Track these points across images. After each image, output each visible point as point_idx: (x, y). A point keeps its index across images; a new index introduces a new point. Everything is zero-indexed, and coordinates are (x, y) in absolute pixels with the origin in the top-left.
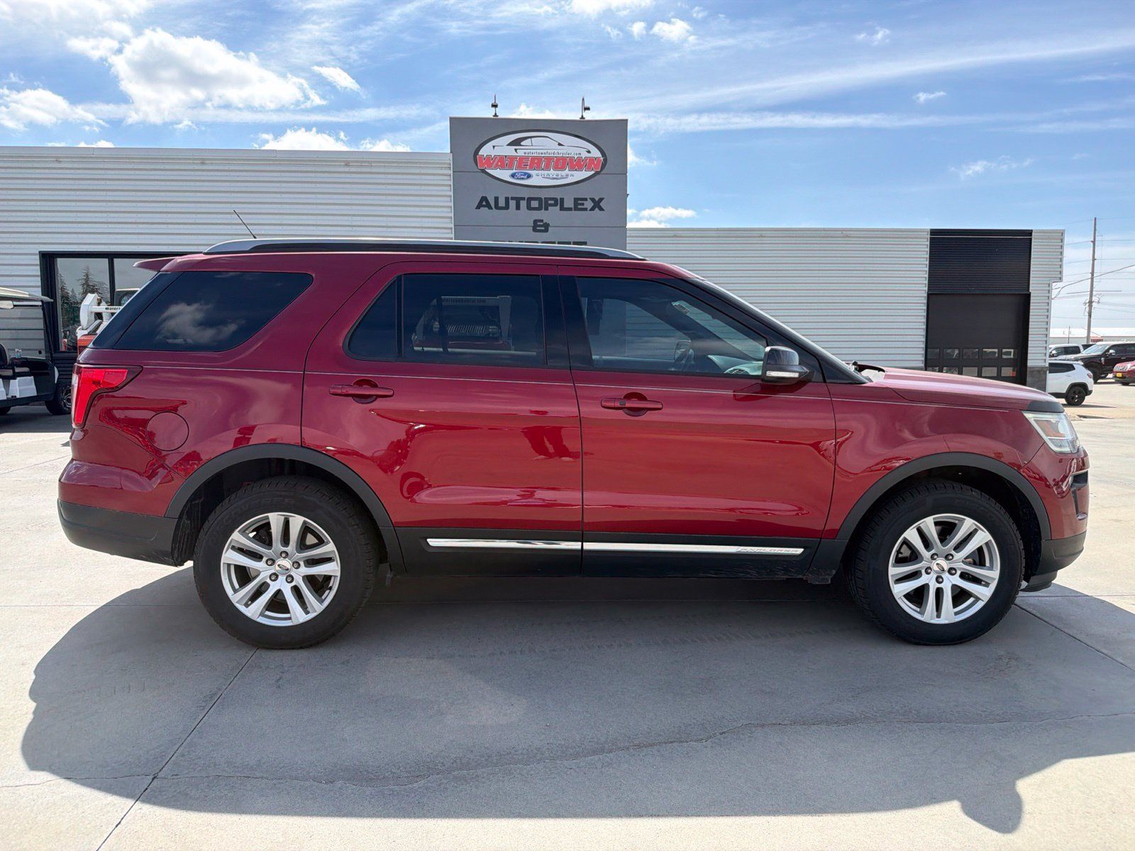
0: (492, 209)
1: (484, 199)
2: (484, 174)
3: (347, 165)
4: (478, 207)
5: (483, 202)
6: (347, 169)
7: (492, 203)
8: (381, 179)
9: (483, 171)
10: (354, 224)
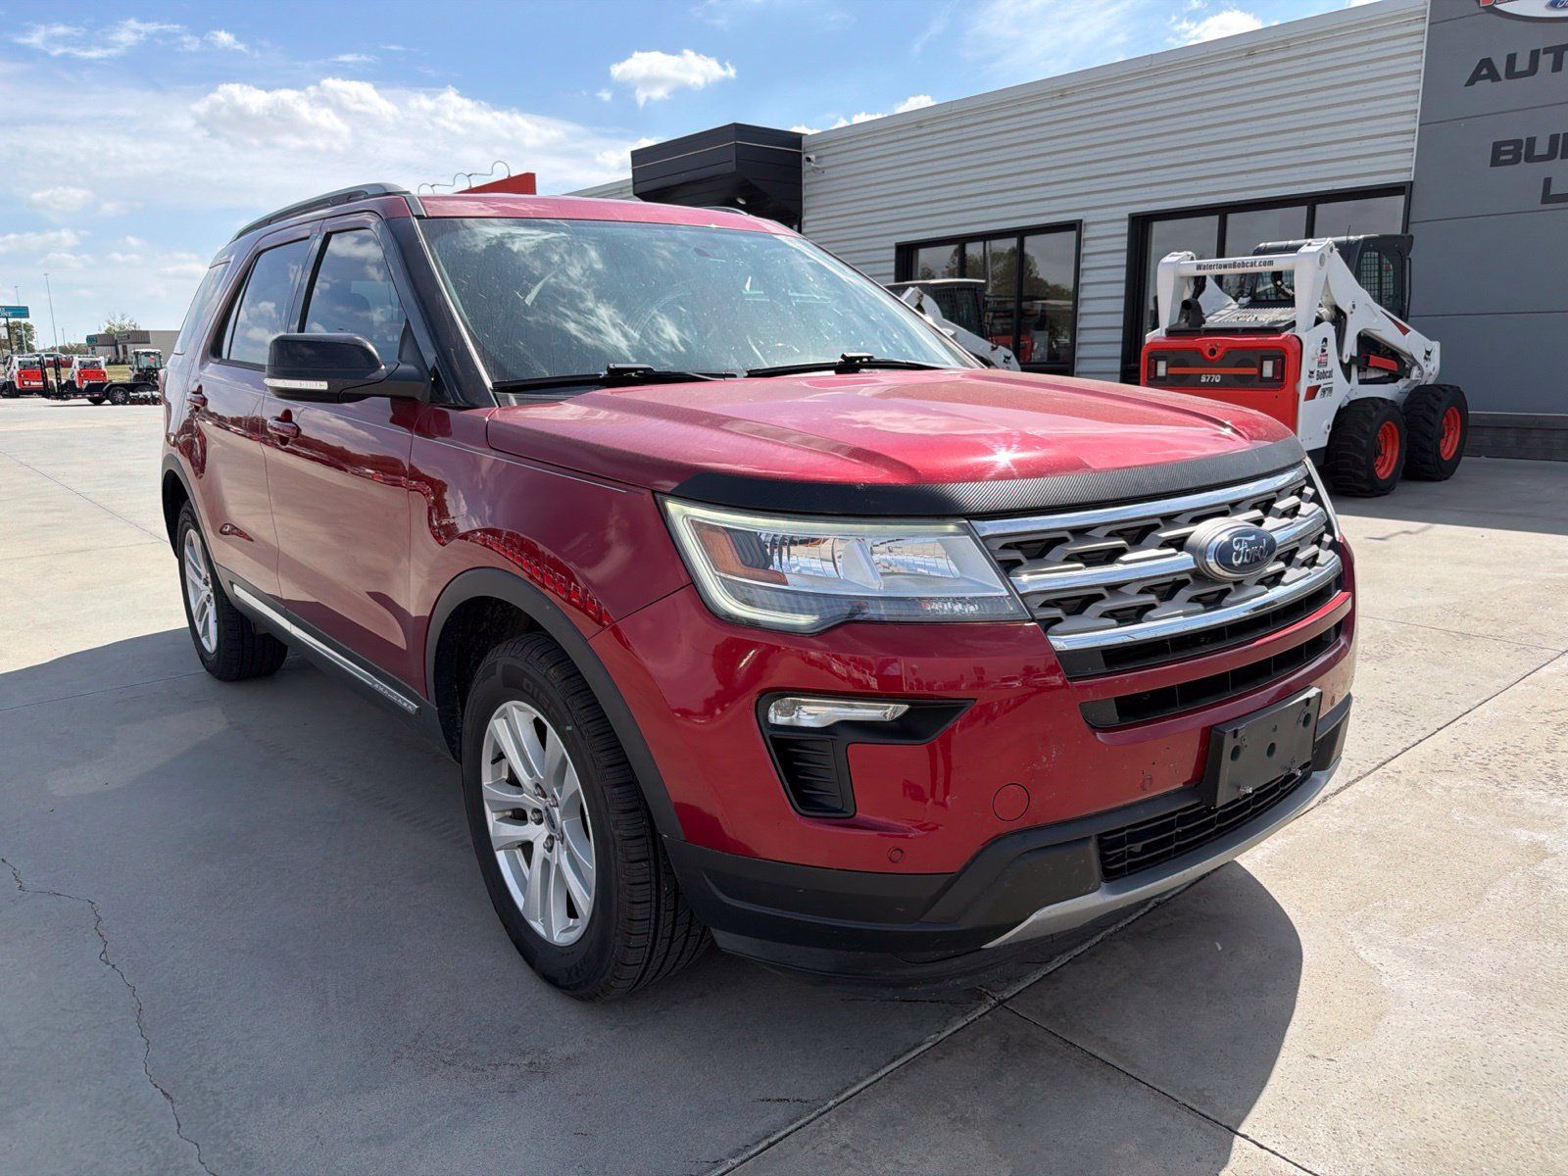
0: (1499, 79)
1: (1487, 63)
2: (1492, 16)
3: (1251, 54)
4: (1471, 82)
5: (1485, 70)
6: (1249, 62)
7: (1501, 70)
8: (1299, 66)
9: (1492, 10)
10: (1250, 151)
